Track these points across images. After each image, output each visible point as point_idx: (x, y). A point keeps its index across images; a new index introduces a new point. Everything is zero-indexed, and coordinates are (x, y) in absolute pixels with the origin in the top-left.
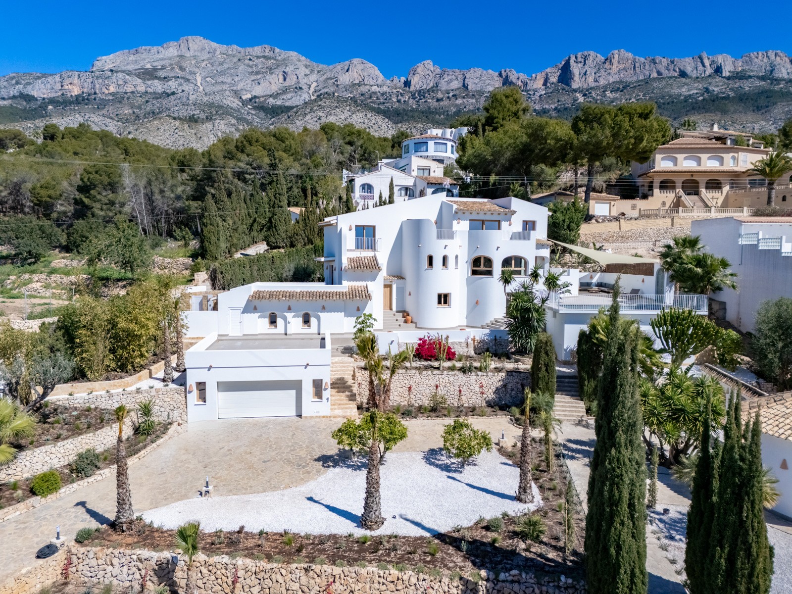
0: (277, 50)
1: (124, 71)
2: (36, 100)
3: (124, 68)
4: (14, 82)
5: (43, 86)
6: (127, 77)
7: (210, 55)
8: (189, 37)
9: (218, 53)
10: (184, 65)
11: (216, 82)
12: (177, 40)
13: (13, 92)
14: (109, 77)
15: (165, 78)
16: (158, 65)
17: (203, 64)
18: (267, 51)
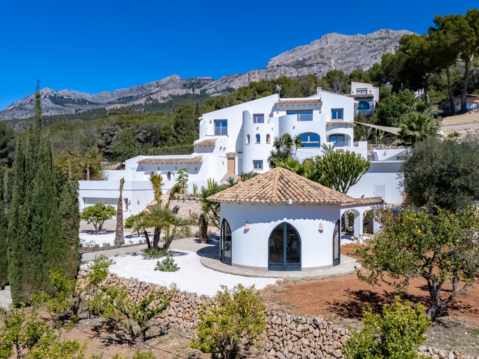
0: (391, 31)
1: (285, 65)
2: (235, 90)
3: (286, 63)
4: (224, 81)
5: (239, 82)
6: (287, 68)
7: (342, 44)
8: (328, 35)
9: (347, 41)
10: (323, 54)
11: (344, 62)
12: (320, 38)
13: (224, 87)
14: (276, 70)
15: (310, 65)
16: (306, 57)
17: (336, 51)
18: (383, 33)
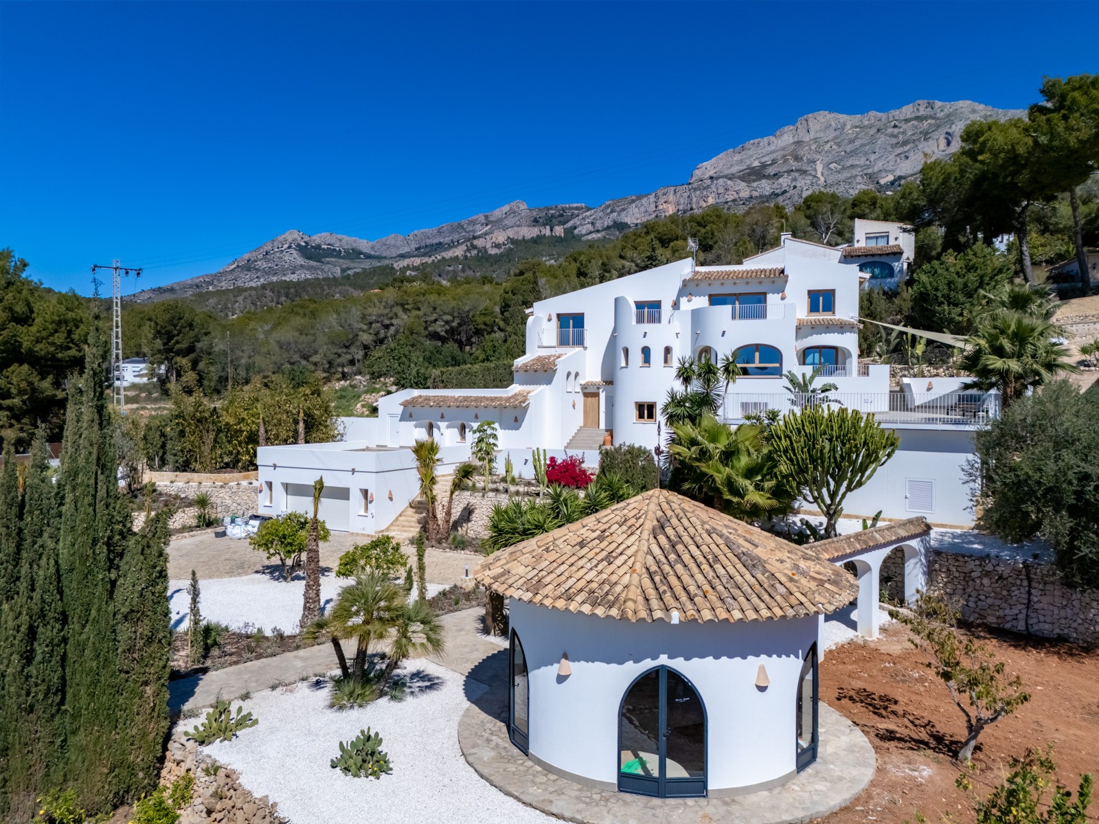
0: (938, 104)
1: (725, 177)
2: (630, 227)
3: (726, 172)
4: (609, 210)
5: (636, 210)
6: (729, 182)
7: (838, 133)
8: (810, 115)
9: (848, 127)
10: (801, 153)
11: (843, 168)
12: (793, 123)
13: (608, 222)
14: (708, 187)
15: (775, 175)
16: (768, 160)
17: (827, 147)
18: (921, 109)
